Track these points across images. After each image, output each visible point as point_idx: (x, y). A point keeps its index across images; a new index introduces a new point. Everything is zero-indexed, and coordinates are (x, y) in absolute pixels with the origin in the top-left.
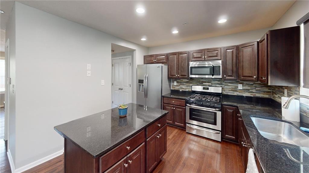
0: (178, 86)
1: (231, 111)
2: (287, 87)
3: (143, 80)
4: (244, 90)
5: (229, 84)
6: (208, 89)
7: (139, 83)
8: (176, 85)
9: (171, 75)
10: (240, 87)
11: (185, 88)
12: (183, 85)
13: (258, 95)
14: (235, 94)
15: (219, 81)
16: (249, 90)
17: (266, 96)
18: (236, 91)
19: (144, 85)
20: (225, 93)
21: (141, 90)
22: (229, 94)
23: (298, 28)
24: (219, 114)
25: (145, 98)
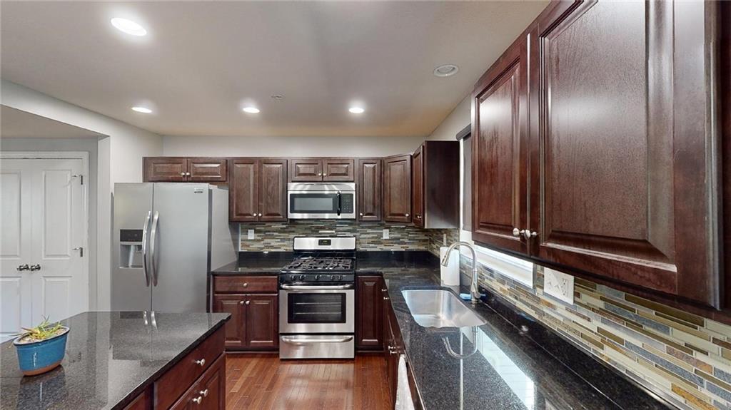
0: (259, 241)
1: (372, 284)
2: (446, 231)
3: (140, 231)
4: (392, 239)
5: (368, 231)
6: (329, 243)
7: (121, 240)
8: (253, 238)
10: (386, 234)
11: (277, 244)
12: (272, 237)
13: (412, 247)
14: (379, 248)
15: (350, 224)
16: (398, 239)
17: (422, 248)
18: (380, 243)
19: (144, 247)
20: (361, 249)
21: (130, 264)
22: (369, 250)
23: (458, 143)
24: (350, 295)
25: (148, 285)
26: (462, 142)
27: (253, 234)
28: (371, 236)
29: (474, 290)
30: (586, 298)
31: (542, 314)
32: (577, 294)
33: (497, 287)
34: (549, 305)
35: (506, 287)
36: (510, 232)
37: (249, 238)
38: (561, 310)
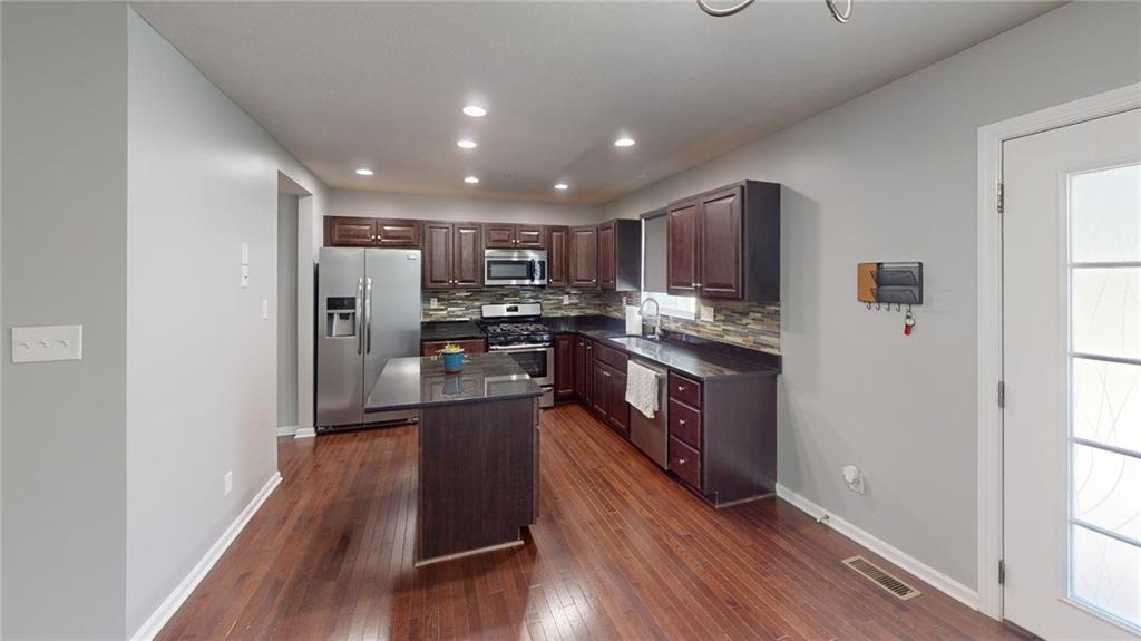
0: (442, 310)
1: (567, 342)
2: (625, 293)
3: (353, 299)
4: (571, 304)
5: (551, 297)
6: (516, 309)
7: (328, 308)
8: (436, 307)
9: (433, 282)
10: (566, 300)
11: (461, 313)
12: (456, 305)
13: (589, 312)
14: (559, 314)
15: (533, 291)
16: (576, 305)
17: (598, 312)
18: (559, 308)
19: (358, 315)
20: (544, 315)
21: (334, 334)
22: (551, 315)
23: (639, 222)
24: (551, 351)
25: (360, 353)
26: (643, 221)
27: (436, 303)
28: (552, 302)
29: (658, 330)
30: (719, 317)
31: (698, 332)
32: (715, 316)
33: (672, 326)
34: (703, 326)
35: (679, 325)
36: (691, 286)
37: (432, 307)
38: (708, 326)
